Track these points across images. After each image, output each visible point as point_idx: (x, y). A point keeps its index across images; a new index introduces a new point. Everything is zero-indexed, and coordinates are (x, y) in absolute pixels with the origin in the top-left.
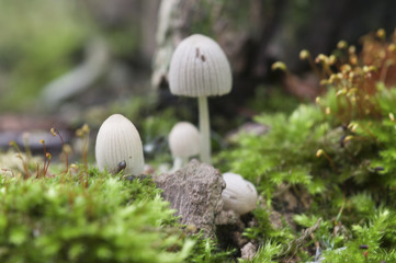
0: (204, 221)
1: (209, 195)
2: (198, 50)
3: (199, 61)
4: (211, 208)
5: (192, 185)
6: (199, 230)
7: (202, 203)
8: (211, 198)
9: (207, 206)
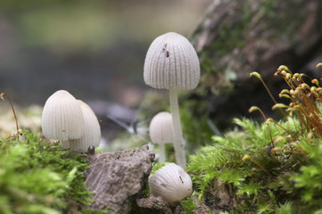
0: (114, 200)
1: (126, 177)
2: (166, 45)
3: (163, 55)
4: (124, 189)
5: (114, 166)
6: (105, 207)
7: (116, 183)
8: (128, 180)
9: (122, 188)
